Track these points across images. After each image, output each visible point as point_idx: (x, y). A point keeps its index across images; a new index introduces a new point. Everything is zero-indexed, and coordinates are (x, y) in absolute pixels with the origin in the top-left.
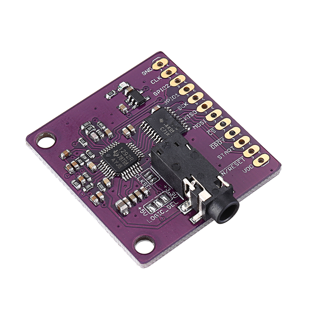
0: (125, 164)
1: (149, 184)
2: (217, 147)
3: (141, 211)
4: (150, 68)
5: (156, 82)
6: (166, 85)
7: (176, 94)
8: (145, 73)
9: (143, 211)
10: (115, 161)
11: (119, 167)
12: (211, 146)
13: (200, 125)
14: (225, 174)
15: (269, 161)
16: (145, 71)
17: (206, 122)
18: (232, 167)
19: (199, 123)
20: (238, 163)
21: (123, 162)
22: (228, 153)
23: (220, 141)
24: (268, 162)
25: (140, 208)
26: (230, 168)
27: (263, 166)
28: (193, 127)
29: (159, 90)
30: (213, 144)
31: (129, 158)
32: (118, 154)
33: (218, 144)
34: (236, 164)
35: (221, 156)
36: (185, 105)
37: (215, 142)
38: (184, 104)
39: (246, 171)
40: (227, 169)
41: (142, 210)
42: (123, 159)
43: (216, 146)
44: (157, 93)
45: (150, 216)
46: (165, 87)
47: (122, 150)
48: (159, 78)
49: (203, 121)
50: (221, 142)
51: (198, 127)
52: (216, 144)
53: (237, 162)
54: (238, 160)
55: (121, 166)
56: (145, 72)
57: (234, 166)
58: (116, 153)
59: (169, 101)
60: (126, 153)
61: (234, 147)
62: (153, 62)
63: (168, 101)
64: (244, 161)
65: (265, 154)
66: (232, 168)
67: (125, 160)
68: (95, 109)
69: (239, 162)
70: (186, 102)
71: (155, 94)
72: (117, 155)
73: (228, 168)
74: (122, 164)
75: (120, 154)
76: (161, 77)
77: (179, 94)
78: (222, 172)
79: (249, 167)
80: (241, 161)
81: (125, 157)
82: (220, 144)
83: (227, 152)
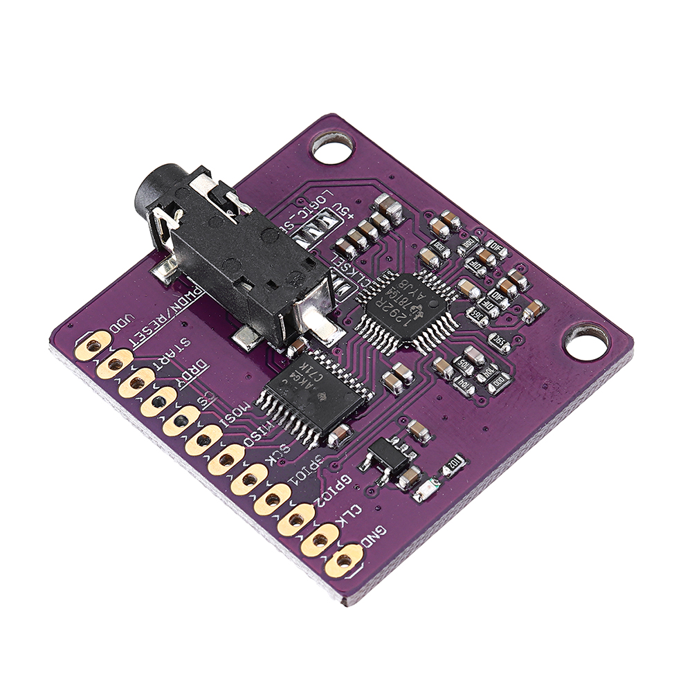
0: (393, 290)
1: (336, 270)
2: (193, 366)
3: (348, 210)
4: (369, 546)
5: (348, 511)
6: (324, 503)
7: (296, 483)
8: (379, 532)
9: (344, 211)
10: (417, 294)
11: (405, 282)
12: (206, 365)
13: (234, 413)
14: (173, 308)
15: (76, 344)
16: (378, 537)
17: (222, 421)
18: (156, 323)
19: (236, 417)
20: (145, 334)
21: (399, 295)
22: (166, 354)
23: (186, 379)
24: (77, 342)
25: (351, 216)
26: (163, 320)
27: (88, 333)
28: (249, 406)
29: (339, 489)
30: (203, 371)
31: (387, 304)
32: (413, 311)
33: (189, 372)
34: (149, 331)
35: (182, 346)
36: (273, 459)
37: (198, 375)
38: (276, 461)
39: (126, 319)
40: (167, 318)
41: (346, 213)
42: (399, 301)
43: (195, 368)
44: (344, 481)
45: (328, 204)
46: (325, 499)
47: (404, 321)
48: (343, 521)
49: (227, 422)
50: (183, 377)
51: (240, 406)
52: (195, 371)
53: (145, 336)
54: (144, 340)
55: (401, 285)
56: (378, 534)
57: (153, 327)
58: (416, 313)
59: (312, 465)
60: (393, 314)
61: (154, 370)
62: (363, 564)
63: (314, 463)
64: (130, 340)
65: (84, 360)
66: (157, 321)
67: (395, 299)
68: (485, 429)
69: (142, 335)
70: (271, 465)
71: (348, 478)
72: (413, 308)
73: (166, 320)
74: (400, 289)
75: (407, 311)
76: (338, 526)
77: (291, 486)
78: (179, 310)
79: (118, 326)
80: (137, 339)
81: (396, 306)
82: (186, 372)
83: (169, 356)
